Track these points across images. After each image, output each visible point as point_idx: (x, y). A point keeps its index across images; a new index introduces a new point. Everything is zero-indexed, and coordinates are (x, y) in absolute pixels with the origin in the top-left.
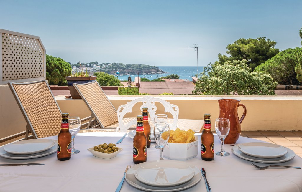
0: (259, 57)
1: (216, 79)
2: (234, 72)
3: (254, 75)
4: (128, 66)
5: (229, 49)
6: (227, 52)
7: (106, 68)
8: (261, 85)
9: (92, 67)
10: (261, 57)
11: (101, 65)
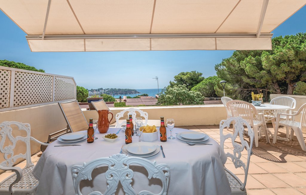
0: (193, 82)
1: (169, 96)
2: (179, 92)
3: (191, 93)
4: (119, 90)
5: (176, 78)
6: (175, 80)
7: (107, 91)
8: (195, 99)
9: (99, 91)
10: (194, 82)
11: (104, 90)
